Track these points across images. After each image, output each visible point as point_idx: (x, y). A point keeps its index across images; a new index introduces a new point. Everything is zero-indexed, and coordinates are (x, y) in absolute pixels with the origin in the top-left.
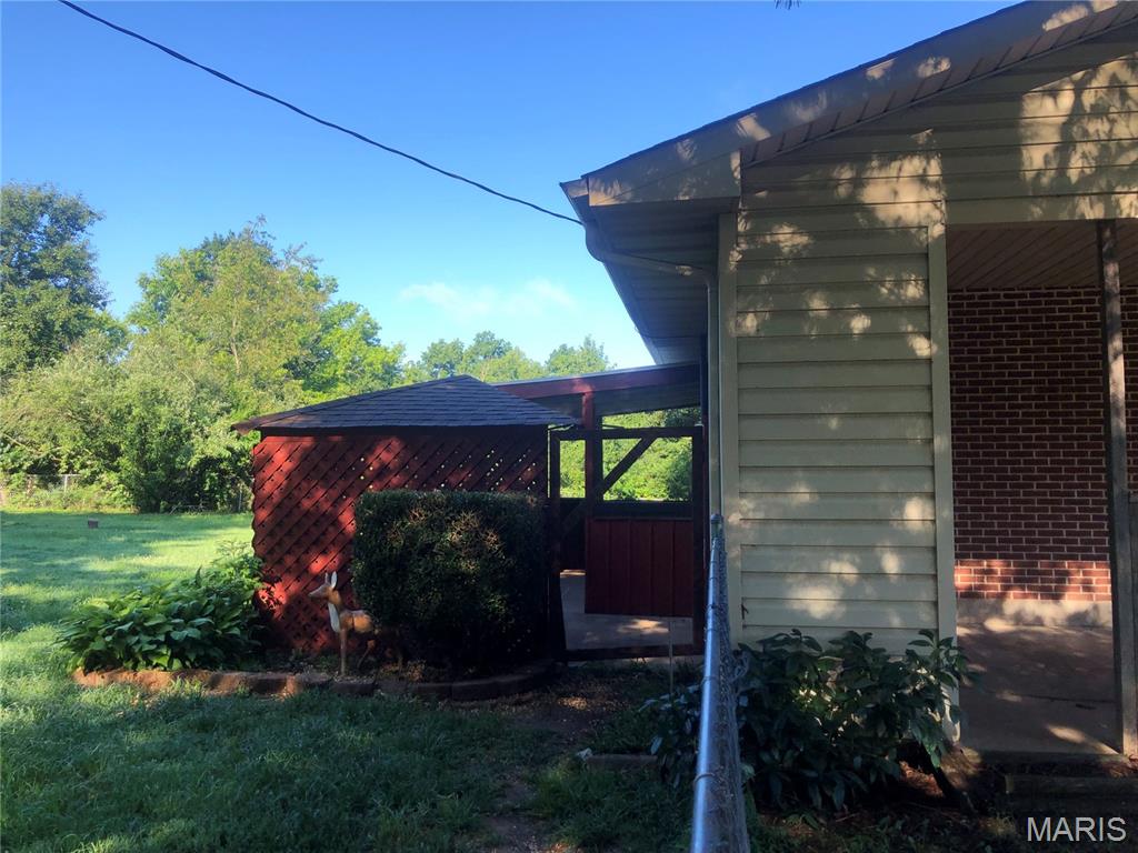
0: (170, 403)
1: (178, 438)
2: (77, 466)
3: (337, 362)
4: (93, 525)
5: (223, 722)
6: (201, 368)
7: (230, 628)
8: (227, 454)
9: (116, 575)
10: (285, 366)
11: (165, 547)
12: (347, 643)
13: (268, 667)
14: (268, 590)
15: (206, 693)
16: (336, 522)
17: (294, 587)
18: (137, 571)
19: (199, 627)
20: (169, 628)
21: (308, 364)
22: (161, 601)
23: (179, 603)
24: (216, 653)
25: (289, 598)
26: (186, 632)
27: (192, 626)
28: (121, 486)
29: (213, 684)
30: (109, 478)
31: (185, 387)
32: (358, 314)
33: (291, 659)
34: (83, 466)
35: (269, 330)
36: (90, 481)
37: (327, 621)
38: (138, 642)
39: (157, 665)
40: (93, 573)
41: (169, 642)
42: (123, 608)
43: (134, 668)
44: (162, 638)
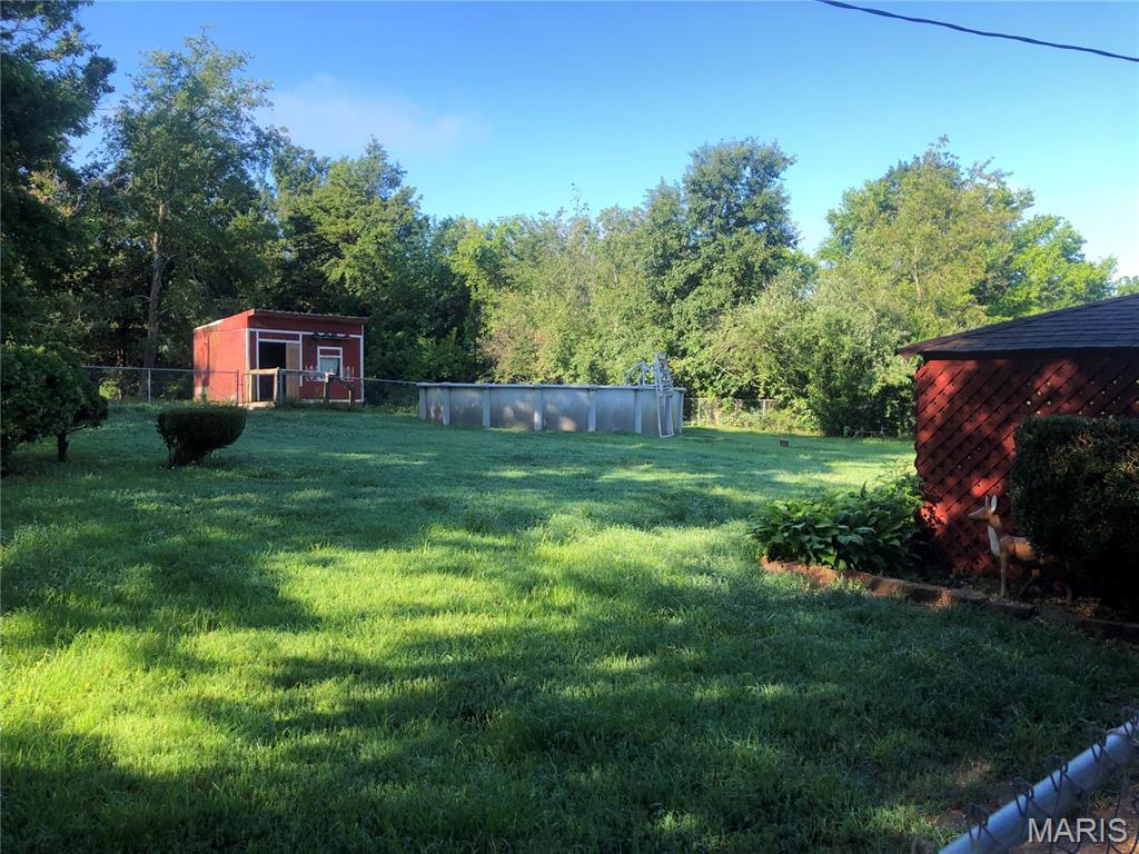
0: (852, 333)
1: (861, 365)
2: (773, 392)
3: (1030, 284)
4: (785, 443)
5: (878, 618)
6: (882, 297)
7: (892, 539)
8: (908, 381)
9: (799, 486)
10: (972, 292)
11: (845, 467)
12: (1007, 568)
13: (927, 580)
14: (930, 509)
15: (865, 593)
16: (999, 447)
17: (956, 508)
18: (817, 485)
19: (862, 535)
20: (835, 532)
21: (997, 288)
22: (830, 509)
23: (846, 512)
24: (878, 560)
25: (951, 518)
26: (850, 538)
27: (857, 533)
28: (810, 411)
29: (873, 586)
30: (799, 403)
31: (867, 317)
32: (1057, 228)
33: (952, 576)
34: (778, 392)
35: (952, 255)
36: (782, 406)
37: (987, 546)
38: (810, 540)
39: (826, 563)
40: (781, 483)
41: (836, 544)
42: (799, 511)
43: (807, 563)
44: (830, 540)
